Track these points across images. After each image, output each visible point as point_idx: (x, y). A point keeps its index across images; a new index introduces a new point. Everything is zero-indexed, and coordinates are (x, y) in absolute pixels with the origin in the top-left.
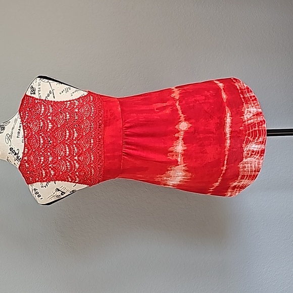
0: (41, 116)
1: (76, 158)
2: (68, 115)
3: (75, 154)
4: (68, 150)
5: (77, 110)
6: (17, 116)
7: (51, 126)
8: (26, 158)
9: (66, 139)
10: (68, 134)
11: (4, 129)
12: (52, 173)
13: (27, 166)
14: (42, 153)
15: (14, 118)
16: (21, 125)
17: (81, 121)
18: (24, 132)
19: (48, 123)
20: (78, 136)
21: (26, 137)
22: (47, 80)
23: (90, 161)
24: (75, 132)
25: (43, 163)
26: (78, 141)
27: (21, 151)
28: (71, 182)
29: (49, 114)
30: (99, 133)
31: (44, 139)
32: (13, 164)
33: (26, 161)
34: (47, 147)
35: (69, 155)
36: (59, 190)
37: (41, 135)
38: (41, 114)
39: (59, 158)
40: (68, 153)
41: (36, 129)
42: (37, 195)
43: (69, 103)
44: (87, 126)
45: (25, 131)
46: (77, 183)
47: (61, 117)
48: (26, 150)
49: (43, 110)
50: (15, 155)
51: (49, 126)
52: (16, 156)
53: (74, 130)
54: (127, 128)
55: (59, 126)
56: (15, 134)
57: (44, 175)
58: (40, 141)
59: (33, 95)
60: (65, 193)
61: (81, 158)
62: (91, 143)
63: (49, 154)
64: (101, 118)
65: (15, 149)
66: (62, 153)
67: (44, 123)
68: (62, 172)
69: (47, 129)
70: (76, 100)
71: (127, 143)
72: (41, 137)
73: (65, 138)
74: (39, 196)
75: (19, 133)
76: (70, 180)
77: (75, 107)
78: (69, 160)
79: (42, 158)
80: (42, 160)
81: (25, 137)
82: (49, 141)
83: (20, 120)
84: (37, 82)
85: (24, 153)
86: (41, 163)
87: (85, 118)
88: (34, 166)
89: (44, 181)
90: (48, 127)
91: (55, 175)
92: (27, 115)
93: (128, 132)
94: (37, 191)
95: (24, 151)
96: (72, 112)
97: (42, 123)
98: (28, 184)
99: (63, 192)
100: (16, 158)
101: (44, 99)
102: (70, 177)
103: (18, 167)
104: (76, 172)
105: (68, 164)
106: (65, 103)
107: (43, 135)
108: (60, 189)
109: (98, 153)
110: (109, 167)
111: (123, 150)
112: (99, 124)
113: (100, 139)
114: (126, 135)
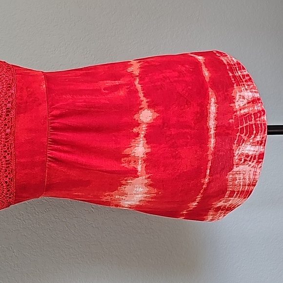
30: (6, 125)
54: (56, 117)
64: (10, 100)
93: (58, 123)
109: (5, 157)
110: (24, 181)
111: (49, 154)
112: (7, 109)
113: (7, 134)
114: (54, 128)
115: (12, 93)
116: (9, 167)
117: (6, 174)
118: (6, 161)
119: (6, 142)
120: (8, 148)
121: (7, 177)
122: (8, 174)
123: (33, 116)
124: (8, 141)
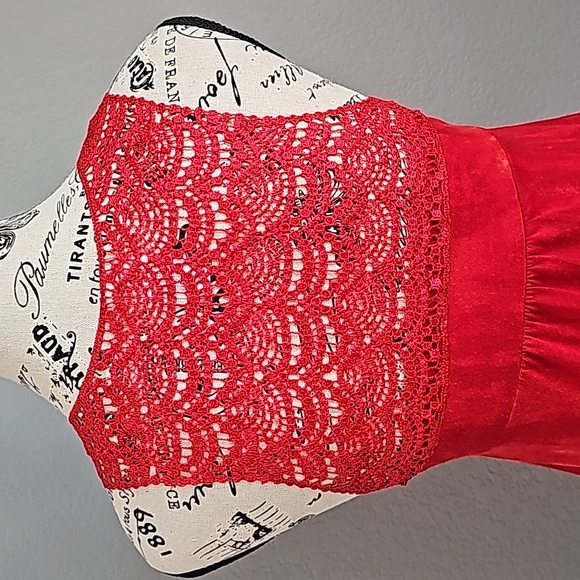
0: (182, 181)
1: (332, 376)
2: (301, 181)
3: (326, 360)
4: (296, 340)
5: (338, 160)
6: (71, 187)
7: (227, 226)
8: (106, 374)
9: (292, 288)
10: (298, 266)
11: (9, 240)
12: (225, 443)
13: (108, 409)
14: (183, 351)
15: (57, 197)
16: (88, 222)
17: (356, 209)
18: (101, 254)
19: (210, 214)
20: (342, 277)
21: (110, 279)
22: (202, 31)
23: (392, 392)
24: (331, 257)
25: (186, 397)
26: (343, 297)
27: (86, 341)
28: (302, 485)
29: (217, 173)
30: (429, 267)
31: (191, 289)
32: (48, 398)
33: (108, 389)
34: (204, 322)
35: (302, 363)
36: (246, 520)
37: (178, 268)
38: (181, 173)
39: (259, 376)
40: (296, 352)
41: (155, 241)
42: (145, 538)
43: (303, 125)
44: (382, 232)
45: (108, 248)
46: (325, 489)
47: (270, 186)
48: (108, 336)
49: (189, 153)
50: (56, 358)
51: (218, 226)
52: (59, 365)
53: (328, 247)
54: (545, 245)
55: (261, 228)
56: (60, 263)
57: (186, 452)
58: (172, 295)
59: (140, 93)
60: (268, 531)
61: (354, 379)
62: (394, 311)
63: (213, 355)
64: (438, 199)
65: (58, 332)
66: (271, 354)
67: (193, 216)
68: (267, 440)
69: (208, 241)
70: (332, 114)
71: (543, 312)
72: (177, 277)
73: (288, 282)
74: (155, 542)
75: (76, 257)
76: (300, 478)
77: (331, 143)
78: (302, 384)
79: (182, 375)
80: (181, 386)
81: (103, 278)
82: (216, 299)
83: (84, 200)
84: (160, 42)
85: (96, 351)
86: (177, 397)
87: (371, 197)
88: (144, 410)
89: (184, 482)
90: (211, 232)
91: (235, 452)
92: (115, 176)
93: (551, 260)
94: (147, 519)
95: (99, 340)
96: (316, 166)
97: (183, 213)
98: (109, 486)
99: (262, 528)
100: (60, 372)
101: (194, 106)
102: (302, 463)
103: (67, 411)
104: (329, 440)
105: (297, 403)
106: (288, 125)
107: (187, 269)
108: (251, 516)
109: (426, 353)
110: (462, 419)
111: (528, 345)
112: (433, 223)
113: (433, 293)
114: (541, 276)
115: (440, 182)
116: (434, 380)
117: (427, 399)
118: (431, 364)
119: (430, 313)
120: (434, 330)
121: (427, 407)
122: (431, 400)
123: (491, 243)
124: (435, 312)
